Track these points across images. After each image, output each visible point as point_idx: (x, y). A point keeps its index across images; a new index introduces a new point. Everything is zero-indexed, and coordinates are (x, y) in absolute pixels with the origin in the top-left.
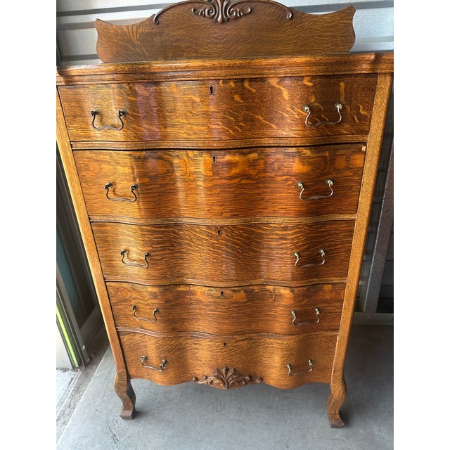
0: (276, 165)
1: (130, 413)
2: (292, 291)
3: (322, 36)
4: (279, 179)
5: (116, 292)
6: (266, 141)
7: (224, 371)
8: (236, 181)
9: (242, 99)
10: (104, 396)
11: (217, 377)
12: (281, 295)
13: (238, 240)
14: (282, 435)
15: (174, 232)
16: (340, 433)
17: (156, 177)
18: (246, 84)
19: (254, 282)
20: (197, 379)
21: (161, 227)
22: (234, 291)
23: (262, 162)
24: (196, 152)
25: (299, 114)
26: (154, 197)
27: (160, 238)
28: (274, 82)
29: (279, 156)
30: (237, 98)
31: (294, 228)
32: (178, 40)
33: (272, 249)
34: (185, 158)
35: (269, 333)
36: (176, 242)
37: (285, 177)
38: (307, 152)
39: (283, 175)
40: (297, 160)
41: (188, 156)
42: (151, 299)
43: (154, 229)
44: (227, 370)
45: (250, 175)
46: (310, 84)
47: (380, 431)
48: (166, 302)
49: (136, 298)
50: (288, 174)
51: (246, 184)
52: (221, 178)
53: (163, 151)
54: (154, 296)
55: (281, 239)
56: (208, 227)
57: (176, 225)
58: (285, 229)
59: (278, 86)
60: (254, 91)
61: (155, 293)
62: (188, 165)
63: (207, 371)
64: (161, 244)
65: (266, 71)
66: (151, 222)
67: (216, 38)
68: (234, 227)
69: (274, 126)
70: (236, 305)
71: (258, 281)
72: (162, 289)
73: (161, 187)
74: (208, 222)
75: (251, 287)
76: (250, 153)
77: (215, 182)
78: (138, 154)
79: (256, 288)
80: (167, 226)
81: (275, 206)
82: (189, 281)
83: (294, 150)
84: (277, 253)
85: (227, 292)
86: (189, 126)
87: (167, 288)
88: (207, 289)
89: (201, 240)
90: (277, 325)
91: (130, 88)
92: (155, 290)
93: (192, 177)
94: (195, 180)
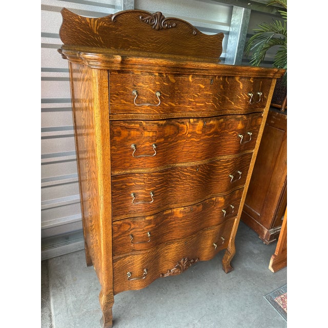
0: (230, 126)
1: (111, 323)
2: (224, 198)
4: (230, 133)
5: (119, 228)
6: (229, 111)
7: (182, 261)
8: (212, 136)
9: (223, 87)
11: (178, 267)
12: (218, 202)
13: (205, 172)
15: (170, 174)
17: (168, 137)
18: (226, 79)
19: (207, 197)
20: (163, 275)
21: (163, 172)
23: (224, 124)
24: (195, 120)
25: (245, 97)
26: (164, 151)
27: (162, 179)
28: (237, 79)
29: (232, 120)
30: (221, 86)
31: (232, 160)
32: (127, 36)
33: (219, 175)
34: (188, 124)
35: (208, 227)
36: (169, 181)
37: (233, 132)
38: (245, 117)
39: (233, 131)
40: (240, 122)
41: (190, 122)
42: (147, 225)
43: (159, 174)
44: (184, 260)
45: (218, 132)
46: (252, 81)
47: (246, 265)
48: (156, 225)
49: (133, 229)
50: (235, 130)
51: (216, 137)
52: (206, 135)
53: (175, 120)
54: (150, 222)
55: (225, 168)
56: (192, 167)
57: (173, 168)
58: (228, 162)
59: (239, 81)
60: (228, 83)
61: (151, 220)
62: (188, 128)
63: (171, 265)
64: (161, 184)
65: (237, 73)
66: (158, 169)
67: (152, 39)
68: (205, 164)
69: (233, 103)
70: (197, 215)
71: (209, 196)
72: (155, 216)
73: (169, 144)
74: (193, 164)
75: (205, 201)
76: (221, 119)
77: (202, 138)
78: (161, 122)
79: (207, 200)
80: (167, 170)
81: (225, 149)
82: (172, 206)
83: (240, 116)
84: (221, 177)
85: (195, 207)
86: (194, 103)
87: (158, 214)
88: (183, 208)
89: (185, 176)
90: (213, 221)
91: (166, 77)
92: (152, 218)
93: (189, 136)
94: (191, 137)
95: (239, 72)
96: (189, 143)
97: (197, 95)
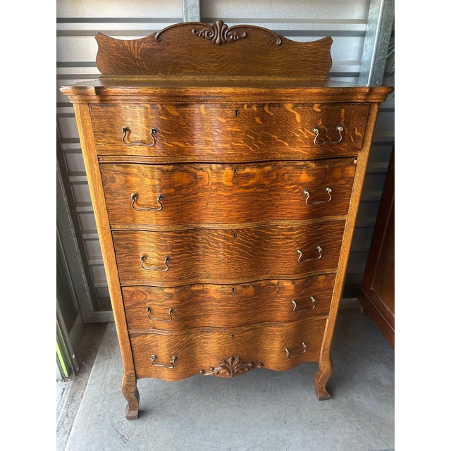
0: (286, 177)
1: (135, 413)
2: (293, 283)
3: (305, 61)
4: (288, 187)
5: (131, 296)
6: (279, 156)
7: (230, 360)
8: (252, 190)
9: (262, 121)
10: (103, 401)
11: (224, 367)
12: (283, 288)
13: (251, 241)
14: (279, 413)
15: (193, 237)
16: (327, 404)
17: (181, 188)
18: (266, 109)
19: (261, 277)
20: (204, 372)
21: (181, 233)
22: (244, 287)
23: (275, 173)
24: (219, 166)
25: (308, 134)
26: (178, 206)
27: (180, 242)
28: (289, 106)
29: (288, 168)
30: (258, 120)
31: (298, 229)
33: (278, 248)
34: (209, 171)
35: (271, 322)
36: (193, 246)
37: (293, 186)
38: (312, 165)
39: (292, 184)
40: (304, 172)
41: (211, 168)
42: (167, 299)
43: (175, 234)
44: (233, 359)
45: (264, 185)
46: (319, 110)
47: (358, 397)
48: (181, 301)
49: (150, 301)
50: (296, 183)
51: (260, 193)
52: (240, 188)
53: (188, 165)
54: (170, 296)
55: (287, 238)
56: (225, 231)
57: (196, 230)
58: (291, 229)
59: (292, 111)
60: (272, 114)
61: (171, 294)
62: (211, 177)
63: (213, 362)
64: (180, 248)
65: (283, 98)
66: (172, 228)
67: (213, 57)
68: (248, 230)
69: (287, 145)
70: (245, 299)
71: (265, 277)
72: (178, 290)
73: (184, 197)
74: (226, 227)
75: (259, 282)
76: (266, 166)
77: (235, 191)
78: (166, 167)
79: (263, 282)
80: (187, 232)
81: (282, 211)
82: (203, 281)
83: (302, 163)
84: (283, 251)
85: (238, 288)
86: (214, 143)
87: (182, 288)
88: (220, 286)
89: (218, 242)
90: (279, 314)
91: (163, 108)
92: (171, 291)
93: (214, 187)
94: (216, 190)
95: (287, 97)
96: (215, 197)
97: (216, 132)
